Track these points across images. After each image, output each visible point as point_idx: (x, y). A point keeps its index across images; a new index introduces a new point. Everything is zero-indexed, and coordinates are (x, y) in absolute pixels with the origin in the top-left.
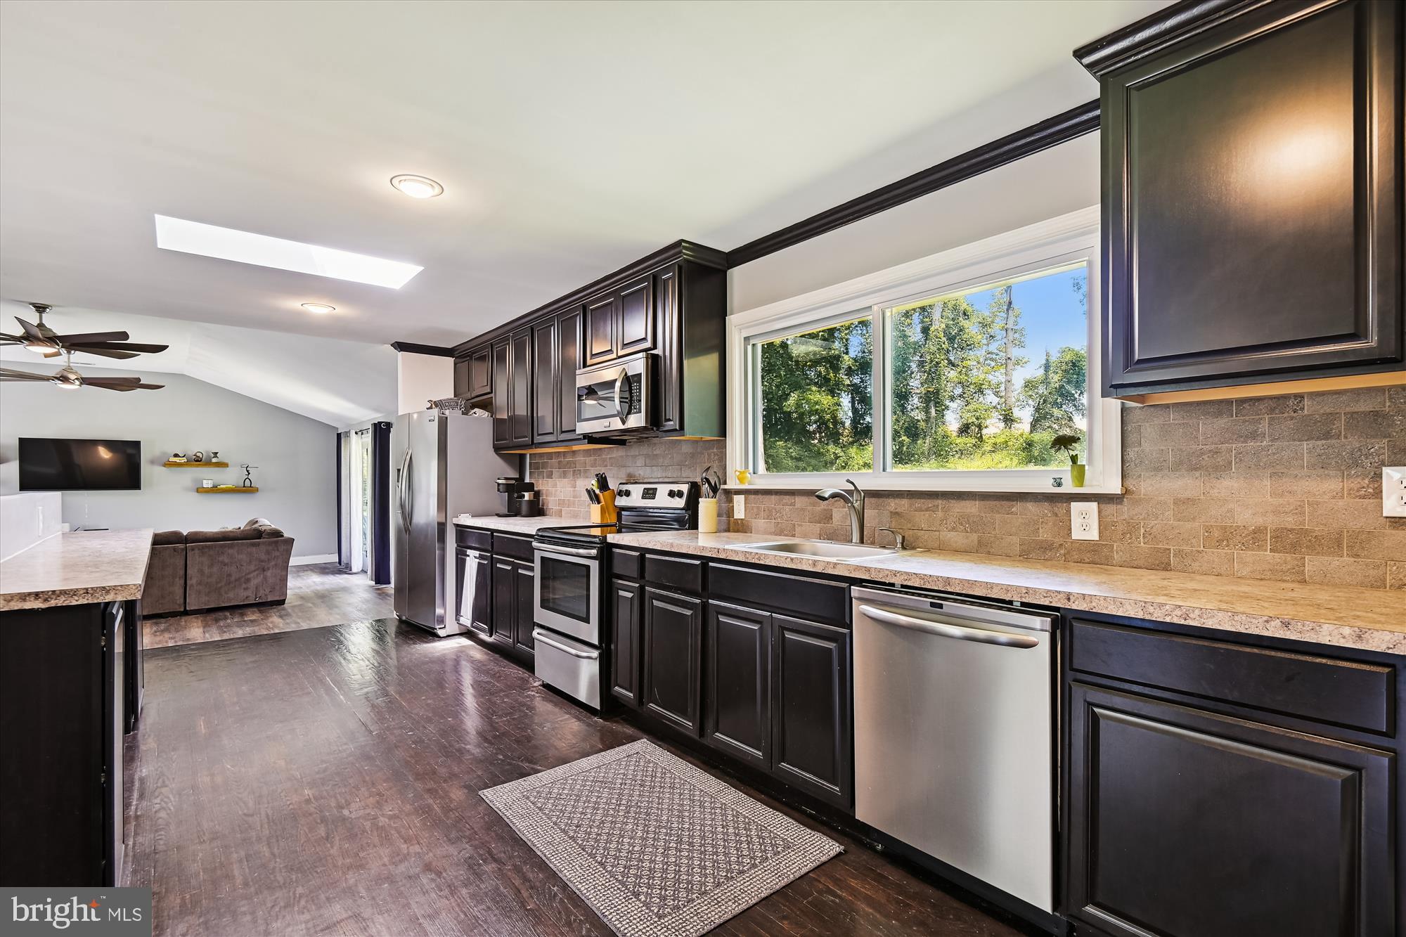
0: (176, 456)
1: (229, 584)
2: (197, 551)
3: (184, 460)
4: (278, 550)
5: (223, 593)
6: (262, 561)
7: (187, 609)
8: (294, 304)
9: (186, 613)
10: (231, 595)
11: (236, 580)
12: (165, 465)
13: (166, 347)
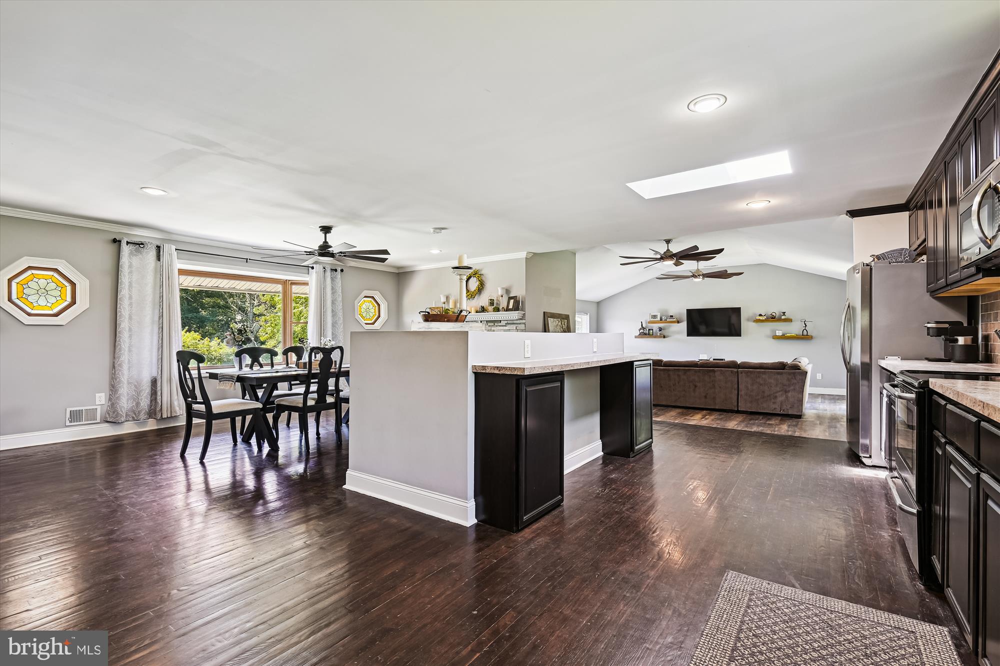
0: (760, 315)
1: (763, 398)
2: (744, 374)
3: (764, 318)
4: (795, 379)
5: (760, 403)
6: (785, 385)
7: (739, 409)
8: (742, 206)
9: (738, 412)
10: (765, 405)
11: (767, 396)
12: (754, 321)
13: (722, 250)
